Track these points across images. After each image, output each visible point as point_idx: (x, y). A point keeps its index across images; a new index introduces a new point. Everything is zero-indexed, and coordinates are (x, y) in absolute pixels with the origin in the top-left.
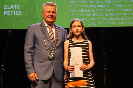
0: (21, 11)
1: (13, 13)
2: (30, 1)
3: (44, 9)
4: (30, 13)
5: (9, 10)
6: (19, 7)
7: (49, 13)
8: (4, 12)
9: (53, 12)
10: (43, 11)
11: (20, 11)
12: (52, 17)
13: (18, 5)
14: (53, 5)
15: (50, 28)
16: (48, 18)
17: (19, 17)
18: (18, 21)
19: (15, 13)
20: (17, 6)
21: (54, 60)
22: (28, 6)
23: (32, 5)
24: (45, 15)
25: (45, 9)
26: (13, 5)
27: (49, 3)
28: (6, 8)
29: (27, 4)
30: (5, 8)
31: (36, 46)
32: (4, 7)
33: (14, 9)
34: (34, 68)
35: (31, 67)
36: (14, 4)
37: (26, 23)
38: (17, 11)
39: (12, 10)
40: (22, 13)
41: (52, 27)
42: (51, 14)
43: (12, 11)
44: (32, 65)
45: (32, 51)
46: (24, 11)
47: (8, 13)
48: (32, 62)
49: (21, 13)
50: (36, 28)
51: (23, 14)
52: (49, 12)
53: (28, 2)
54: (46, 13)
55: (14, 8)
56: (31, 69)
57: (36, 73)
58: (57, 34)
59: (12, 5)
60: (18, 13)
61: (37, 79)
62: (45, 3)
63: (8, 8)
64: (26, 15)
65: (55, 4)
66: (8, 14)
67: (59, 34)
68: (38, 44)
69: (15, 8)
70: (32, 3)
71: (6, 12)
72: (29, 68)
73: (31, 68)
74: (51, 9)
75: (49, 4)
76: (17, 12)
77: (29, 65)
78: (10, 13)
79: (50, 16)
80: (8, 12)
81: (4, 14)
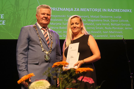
0: (5, 21)
2: (15, 11)
3: (39, 11)
4: (14, 23)
6: (2, 17)
7: (44, 15)
10: (38, 13)
11: (3, 21)
12: (47, 19)
13: (2, 15)
16: (42, 20)
17: (2, 27)
18: (1, 31)
22: (12, 16)
23: (16, 15)
29: (12, 14)
34: (27, 70)
40: (6, 23)
42: (46, 16)
46: (8, 21)
49: (4, 23)
50: (30, 29)
53: (13, 12)
54: (40, 15)
60: (1, 22)
62: (40, 6)
64: (10, 25)
70: (17, 13)
72: (22, 70)
73: (24, 71)
74: (45, 11)
75: (44, 6)
77: (22, 67)
79: (44, 18)
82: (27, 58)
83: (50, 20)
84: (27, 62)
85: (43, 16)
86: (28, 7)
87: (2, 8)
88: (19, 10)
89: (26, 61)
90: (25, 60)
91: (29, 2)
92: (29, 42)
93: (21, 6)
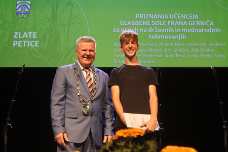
0: (38, 41)
1: (27, 43)
2: (52, 28)
4: (51, 44)
5: (21, 39)
6: (35, 36)
7: (86, 52)
8: (14, 42)
9: (90, 51)
11: (36, 42)
13: (34, 33)
14: (90, 41)
15: (87, 72)
16: (83, 58)
17: (35, 49)
18: (34, 56)
19: (30, 44)
20: (32, 34)
21: (91, 116)
22: (48, 35)
23: (53, 33)
24: (79, 53)
25: (80, 47)
26: (27, 33)
27: (85, 37)
28: (17, 36)
29: (48, 31)
30: (15, 37)
31: (67, 96)
32: (14, 34)
33: (28, 39)
35: (59, 125)
36: (28, 31)
37: (45, 59)
38: (32, 40)
39: (26, 40)
40: (39, 44)
41: (90, 70)
42: (88, 53)
43: (25, 42)
44: (60, 122)
45: (63, 103)
46: (42, 41)
47: (19, 44)
48: (62, 118)
49: (37, 45)
51: (41, 45)
52: (86, 50)
53: (49, 28)
54: (81, 51)
55: (28, 37)
56: (60, 128)
57: (65, 133)
58: (96, 80)
59: (25, 33)
60: (33, 44)
61: (68, 140)
63: (20, 37)
64: (45, 47)
65: (93, 39)
66: (19, 46)
67: (98, 80)
68: (71, 93)
69: (30, 37)
70: (54, 30)
71: (17, 42)
74: (87, 46)
75: (86, 39)
76: (31, 42)
78: (22, 43)
79: (86, 56)
80: (19, 42)
81: (14, 45)
82: (64, 109)
83: (93, 57)
84: (64, 115)
85: (84, 53)
86: (70, 22)
87: (35, 23)
88: (57, 25)
89: (63, 113)
90: (61, 112)
91: (71, 14)
92: (66, 87)
93: (60, 20)
